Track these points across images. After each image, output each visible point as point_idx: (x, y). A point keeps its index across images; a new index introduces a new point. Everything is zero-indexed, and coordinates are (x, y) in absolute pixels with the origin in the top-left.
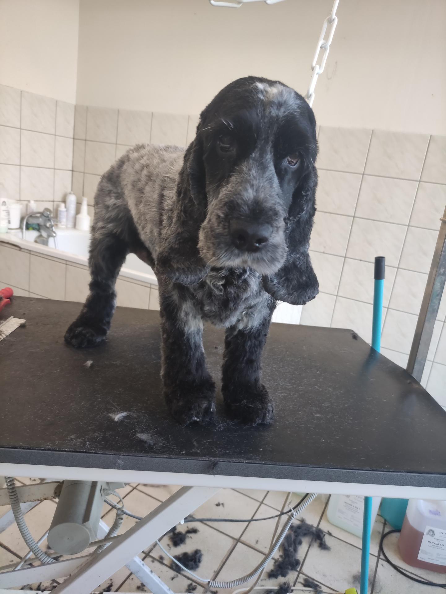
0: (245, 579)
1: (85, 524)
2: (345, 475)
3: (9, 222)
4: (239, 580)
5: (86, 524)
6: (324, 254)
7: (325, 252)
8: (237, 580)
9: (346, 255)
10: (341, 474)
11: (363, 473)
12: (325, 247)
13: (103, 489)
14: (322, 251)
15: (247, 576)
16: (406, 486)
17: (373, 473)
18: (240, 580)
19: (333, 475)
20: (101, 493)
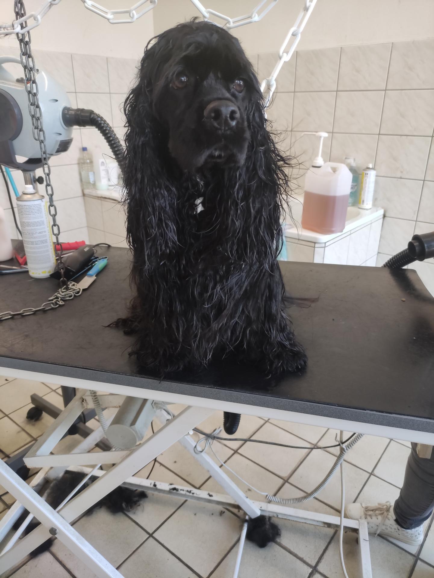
0: (300, 500)
1: (131, 427)
2: (310, 407)
3: (109, 180)
4: (294, 499)
5: (133, 427)
6: (402, 179)
7: (403, 177)
8: (293, 499)
9: (424, 179)
10: (306, 407)
11: (328, 407)
12: (402, 172)
13: (155, 403)
14: (399, 177)
15: (303, 498)
16: (375, 424)
17: (338, 408)
18: (296, 500)
19: (298, 406)
20: (152, 406)
